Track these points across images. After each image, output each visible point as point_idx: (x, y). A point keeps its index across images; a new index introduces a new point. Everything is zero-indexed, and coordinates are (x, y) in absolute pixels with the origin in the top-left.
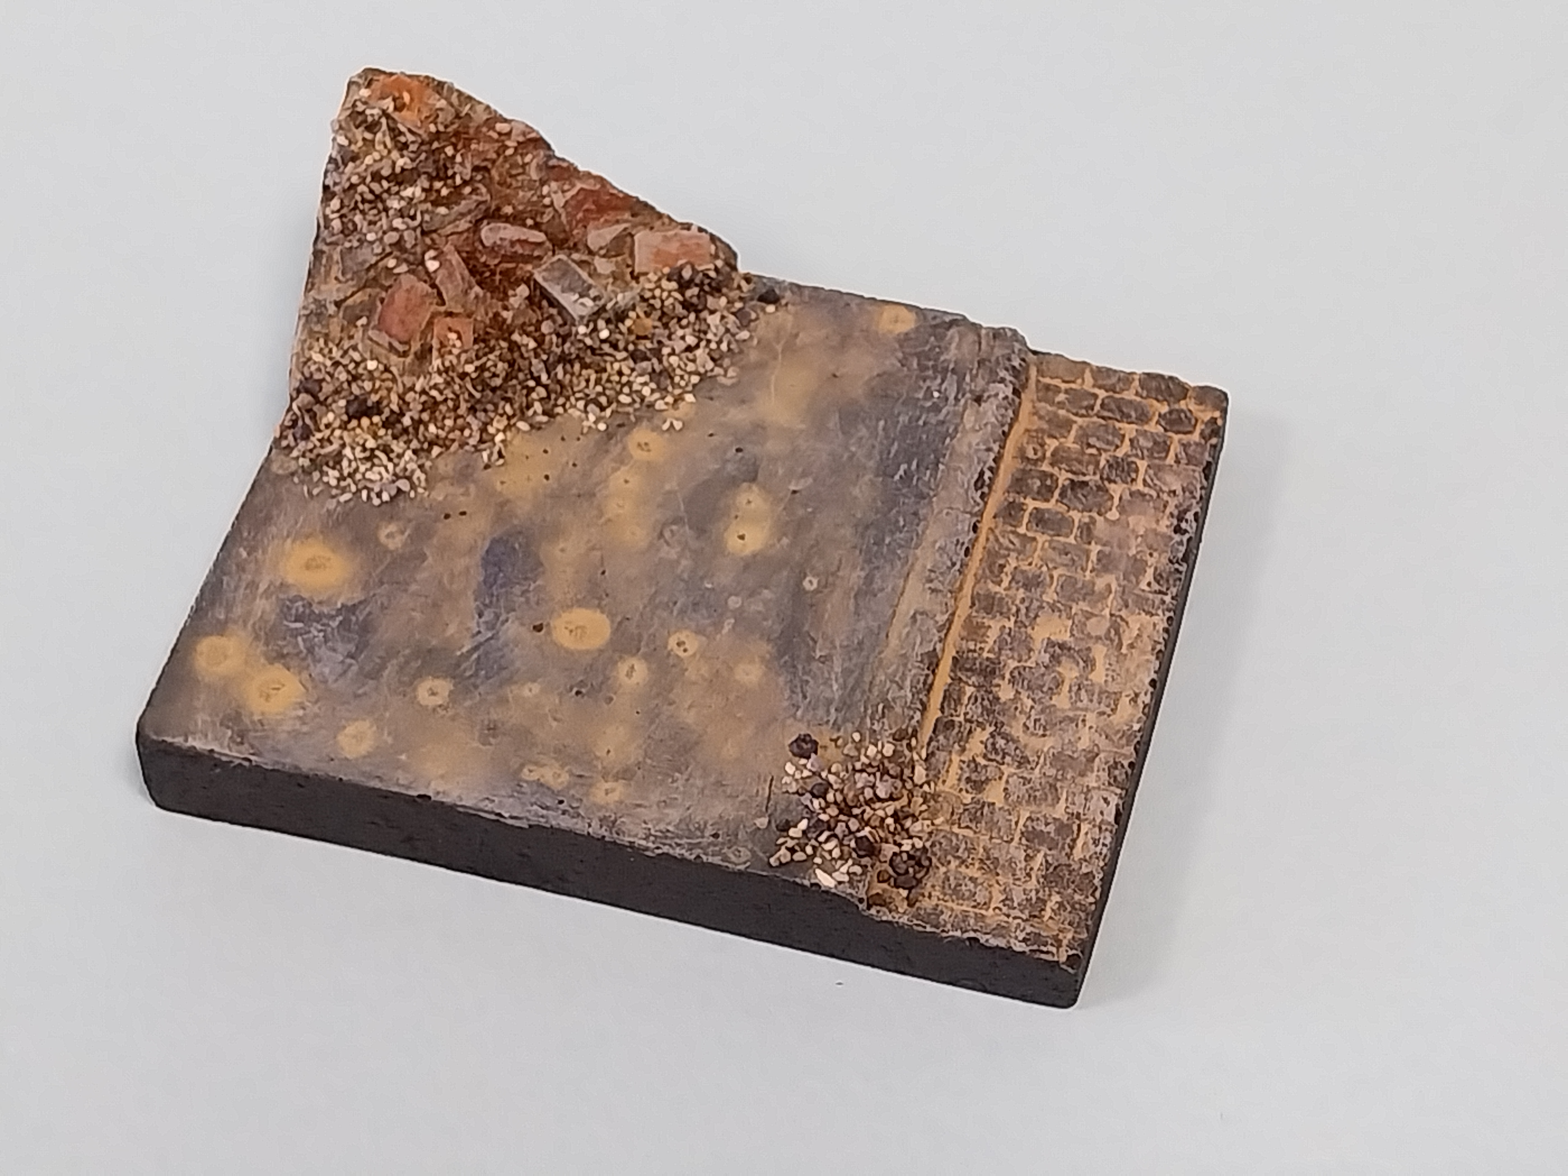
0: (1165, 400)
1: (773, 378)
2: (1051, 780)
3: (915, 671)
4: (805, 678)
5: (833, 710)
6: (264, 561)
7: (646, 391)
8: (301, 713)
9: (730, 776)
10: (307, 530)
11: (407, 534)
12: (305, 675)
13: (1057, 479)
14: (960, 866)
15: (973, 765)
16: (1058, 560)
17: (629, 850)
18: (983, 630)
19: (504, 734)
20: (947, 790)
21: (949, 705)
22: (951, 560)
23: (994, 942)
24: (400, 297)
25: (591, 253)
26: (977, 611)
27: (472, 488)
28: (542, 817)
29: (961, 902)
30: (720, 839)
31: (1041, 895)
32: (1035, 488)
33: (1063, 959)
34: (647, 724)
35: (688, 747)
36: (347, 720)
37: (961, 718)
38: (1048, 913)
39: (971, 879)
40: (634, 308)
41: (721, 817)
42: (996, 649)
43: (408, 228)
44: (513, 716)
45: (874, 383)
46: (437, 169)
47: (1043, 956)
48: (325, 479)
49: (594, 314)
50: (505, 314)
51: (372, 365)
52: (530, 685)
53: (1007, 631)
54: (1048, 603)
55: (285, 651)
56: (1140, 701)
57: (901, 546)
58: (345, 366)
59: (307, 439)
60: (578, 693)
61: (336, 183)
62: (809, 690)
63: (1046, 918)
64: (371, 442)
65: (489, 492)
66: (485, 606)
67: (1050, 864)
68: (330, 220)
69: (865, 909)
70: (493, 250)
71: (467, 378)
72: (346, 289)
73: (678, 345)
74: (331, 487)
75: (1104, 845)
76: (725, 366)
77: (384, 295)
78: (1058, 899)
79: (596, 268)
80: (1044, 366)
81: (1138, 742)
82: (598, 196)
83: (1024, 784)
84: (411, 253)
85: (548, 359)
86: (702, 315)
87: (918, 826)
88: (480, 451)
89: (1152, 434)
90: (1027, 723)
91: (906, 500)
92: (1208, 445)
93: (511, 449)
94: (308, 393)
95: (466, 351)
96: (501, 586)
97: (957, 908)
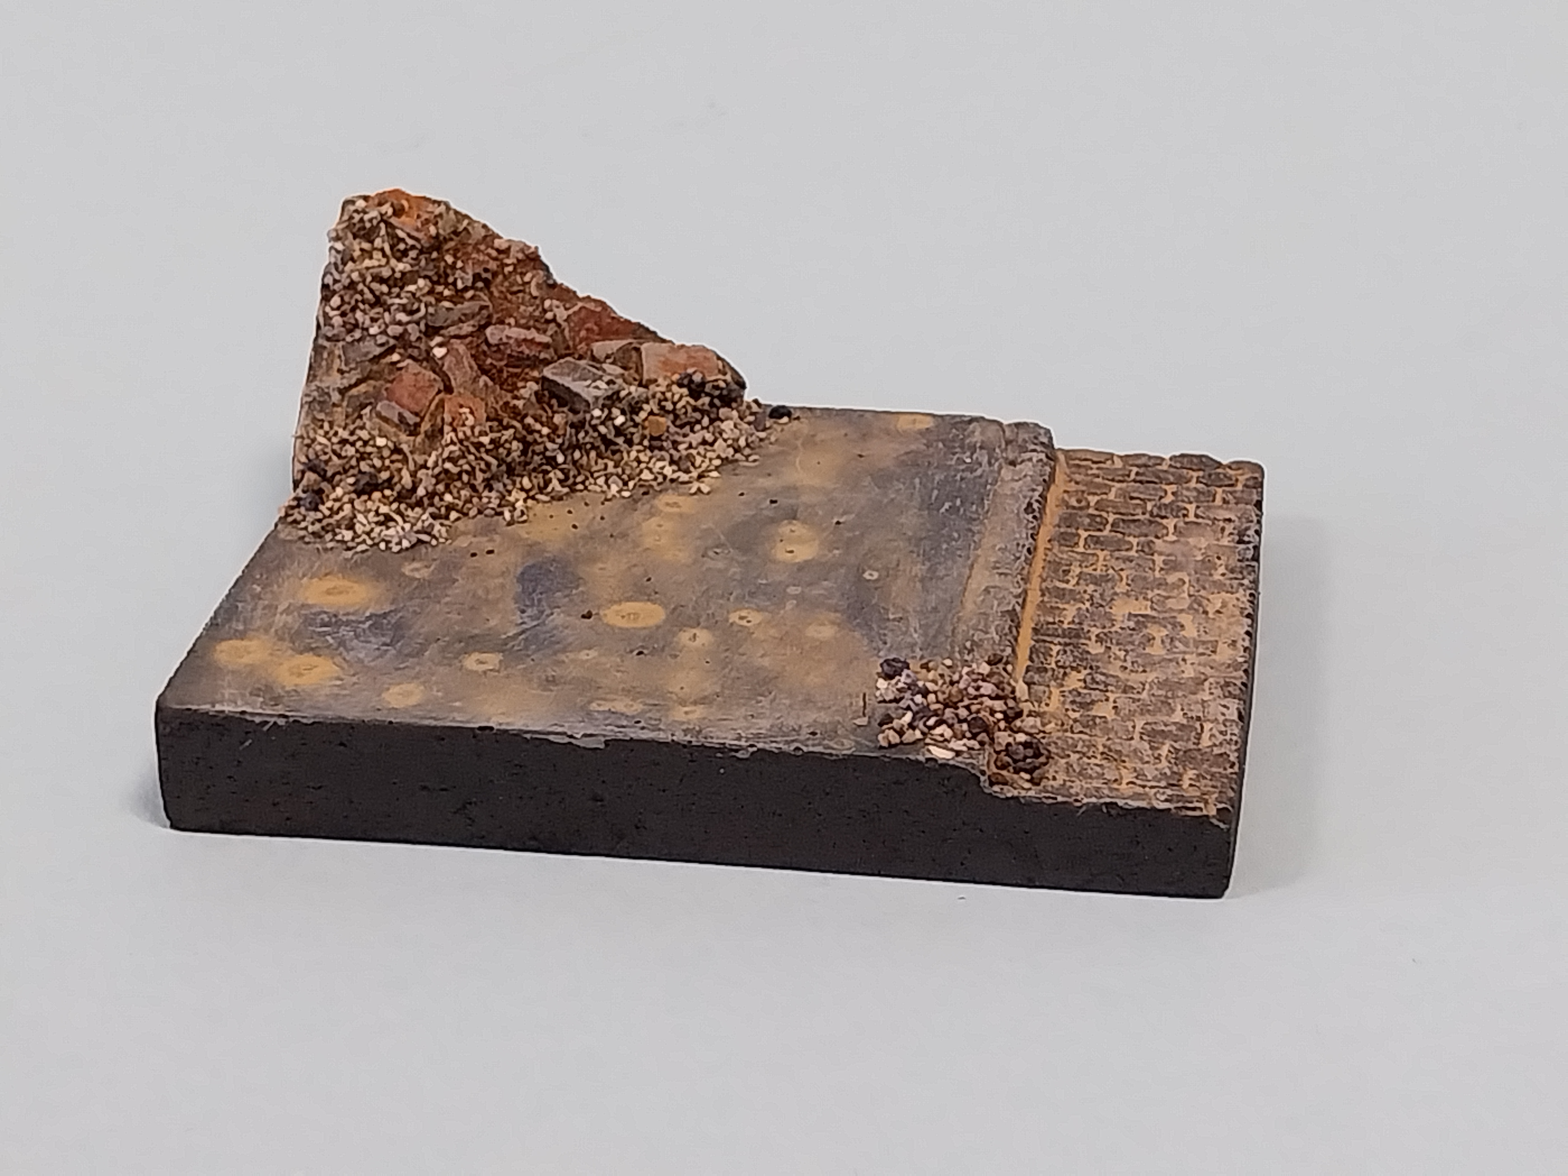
1: (797, 460)
2: (1163, 699)
3: (998, 623)
4: (882, 632)
5: (918, 650)
6: (281, 593)
7: (667, 471)
8: (339, 682)
9: (818, 695)
10: (323, 571)
11: (432, 568)
12: (339, 659)
13: (1107, 518)
14: (1082, 758)
15: (1075, 693)
16: (1123, 565)
17: (719, 755)
18: (1059, 611)
19: (565, 683)
20: (1052, 710)
21: (1038, 656)
22: (1014, 555)
23: (1133, 804)
24: (407, 378)
25: (598, 361)
26: (1049, 599)
27: (498, 537)
28: (620, 733)
29: (1090, 780)
30: (818, 736)
31: (1175, 770)
32: (1086, 524)
33: (1213, 812)
34: (719, 669)
35: (768, 680)
36: (390, 684)
37: (1053, 666)
38: (1187, 782)
39: (1096, 765)
40: (646, 403)
41: (815, 721)
42: (1077, 621)
43: (412, 321)
44: (572, 672)
45: (904, 458)
46: (440, 276)
47: (1190, 813)
48: (338, 538)
49: (608, 398)
50: (515, 402)
51: (381, 442)
52: (587, 651)
53: (1084, 610)
54: (1121, 592)
55: (314, 646)
56: (1237, 645)
57: (958, 549)
58: (353, 444)
59: (316, 509)
60: (640, 653)
61: (336, 281)
62: (889, 640)
63: (1185, 786)
64: (384, 509)
65: (516, 540)
66: (527, 606)
67: (1179, 750)
68: (331, 318)
69: (987, 784)
70: (499, 350)
71: (483, 450)
72: (350, 378)
73: (695, 440)
74: (346, 542)
75: (1233, 734)
76: (746, 453)
77: (388, 384)
78: (1195, 772)
79: (605, 370)
80: (1071, 453)
81: (1246, 670)
82: (600, 318)
83: (1134, 702)
84: (416, 348)
85: (563, 443)
86: (715, 423)
87: (1030, 722)
88: (500, 513)
89: (1194, 488)
90: (1125, 665)
91: (957, 523)
92: (1254, 491)
93: (532, 512)
94: (314, 471)
95: (480, 425)
96: (541, 593)
97: (1086, 785)
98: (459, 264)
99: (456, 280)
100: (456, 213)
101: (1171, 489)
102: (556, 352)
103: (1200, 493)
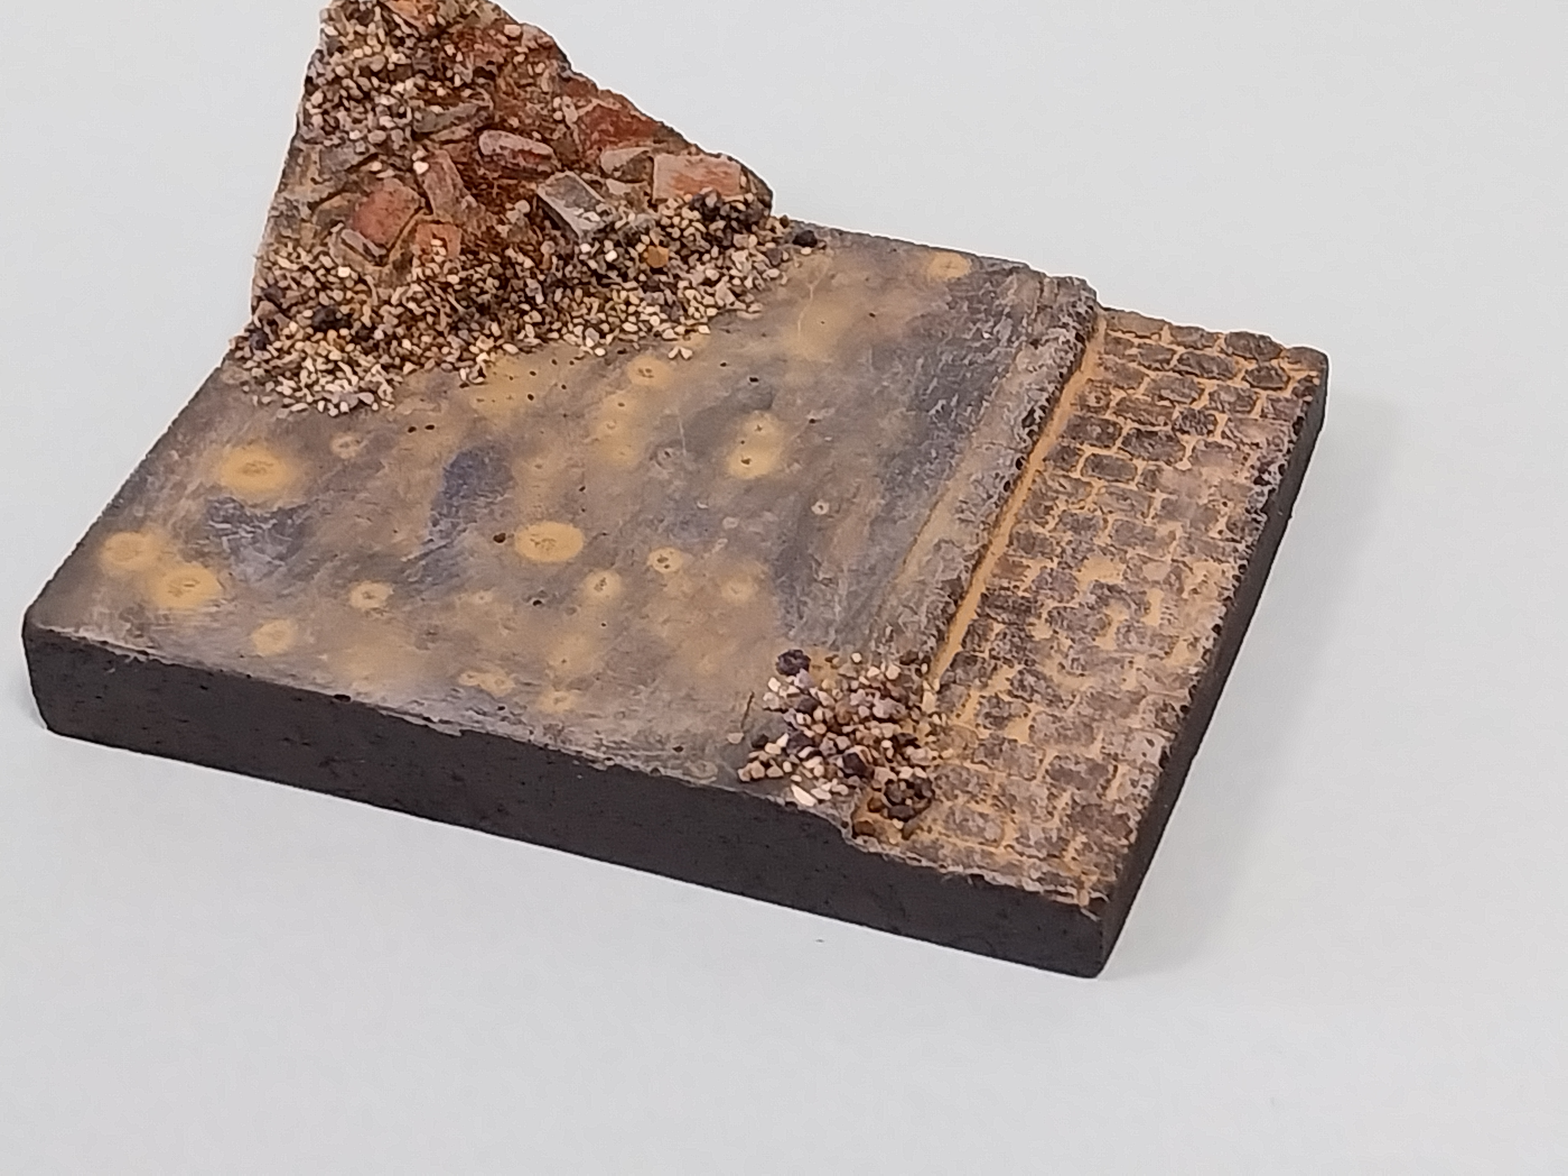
0: (1255, 358)
1: (802, 315)
2: (1086, 720)
3: (935, 598)
4: (804, 599)
5: (832, 632)
6: (197, 464)
7: (655, 321)
8: (214, 609)
9: (703, 691)
10: (251, 437)
11: (363, 445)
12: (225, 574)
13: (1121, 428)
14: (968, 802)
15: (994, 701)
16: (1116, 505)
17: (576, 763)
18: (1020, 570)
19: (445, 640)
20: (961, 724)
21: (973, 639)
22: (987, 493)
23: (1002, 880)
24: (380, 199)
25: (604, 175)
26: (1014, 550)
27: (445, 404)
28: (477, 722)
29: (967, 837)
30: (682, 753)
31: (1063, 834)
32: (1095, 435)
33: (1086, 902)
34: (612, 637)
35: (658, 660)
36: (266, 618)
37: (986, 655)
38: (1070, 853)
39: (981, 815)
40: (647, 232)
41: (687, 731)
42: (1034, 588)
43: (397, 127)
44: (459, 623)
45: (918, 323)
46: (435, 69)
47: (1060, 899)
48: (279, 389)
49: (600, 231)
50: (499, 228)
51: (344, 272)
52: (482, 593)
53: (1049, 571)
54: (1099, 546)
55: (206, 550)
56: (1199, 646)
57: (929, 476)
58: (314, 272)
59: (264, 348)
60: (537, 603)
61: (319, 75)
62: (806, 611)
63: (1067, 858)
64: (335, 355)
66: (442, 515)
67: (1078, 804)
68: (310, 116)
69: (850, 836)
70: (492, 160)
71: (450, 290)
72: (323, 191)
73: (696, 277)
74: (285, 396)
75: (1145, 787)
76: (748, 300)
77: (365, 199)
78: (1084, 839)
79: (608, 189)
80: (1116, 321)
81: (1194, 686)
82: (618, 117)
83: (1054, 723)
84: (399, 156)
85: (545, 280)
86: (728, 252)
87: (921, 753)
88: (458, 369)
89: (1236, 389)
90: (1064, 662)
91: (941, 434)
92: (1301, 401)
93: (494, 369)
94: (270, 300)
95: (451, 261)
96: (463, 497)
97: (961, 844)
98: (459, 58)
99: (454, 74)
101: (1211, 385)
102: (560, 160)
103: (1239, 397)
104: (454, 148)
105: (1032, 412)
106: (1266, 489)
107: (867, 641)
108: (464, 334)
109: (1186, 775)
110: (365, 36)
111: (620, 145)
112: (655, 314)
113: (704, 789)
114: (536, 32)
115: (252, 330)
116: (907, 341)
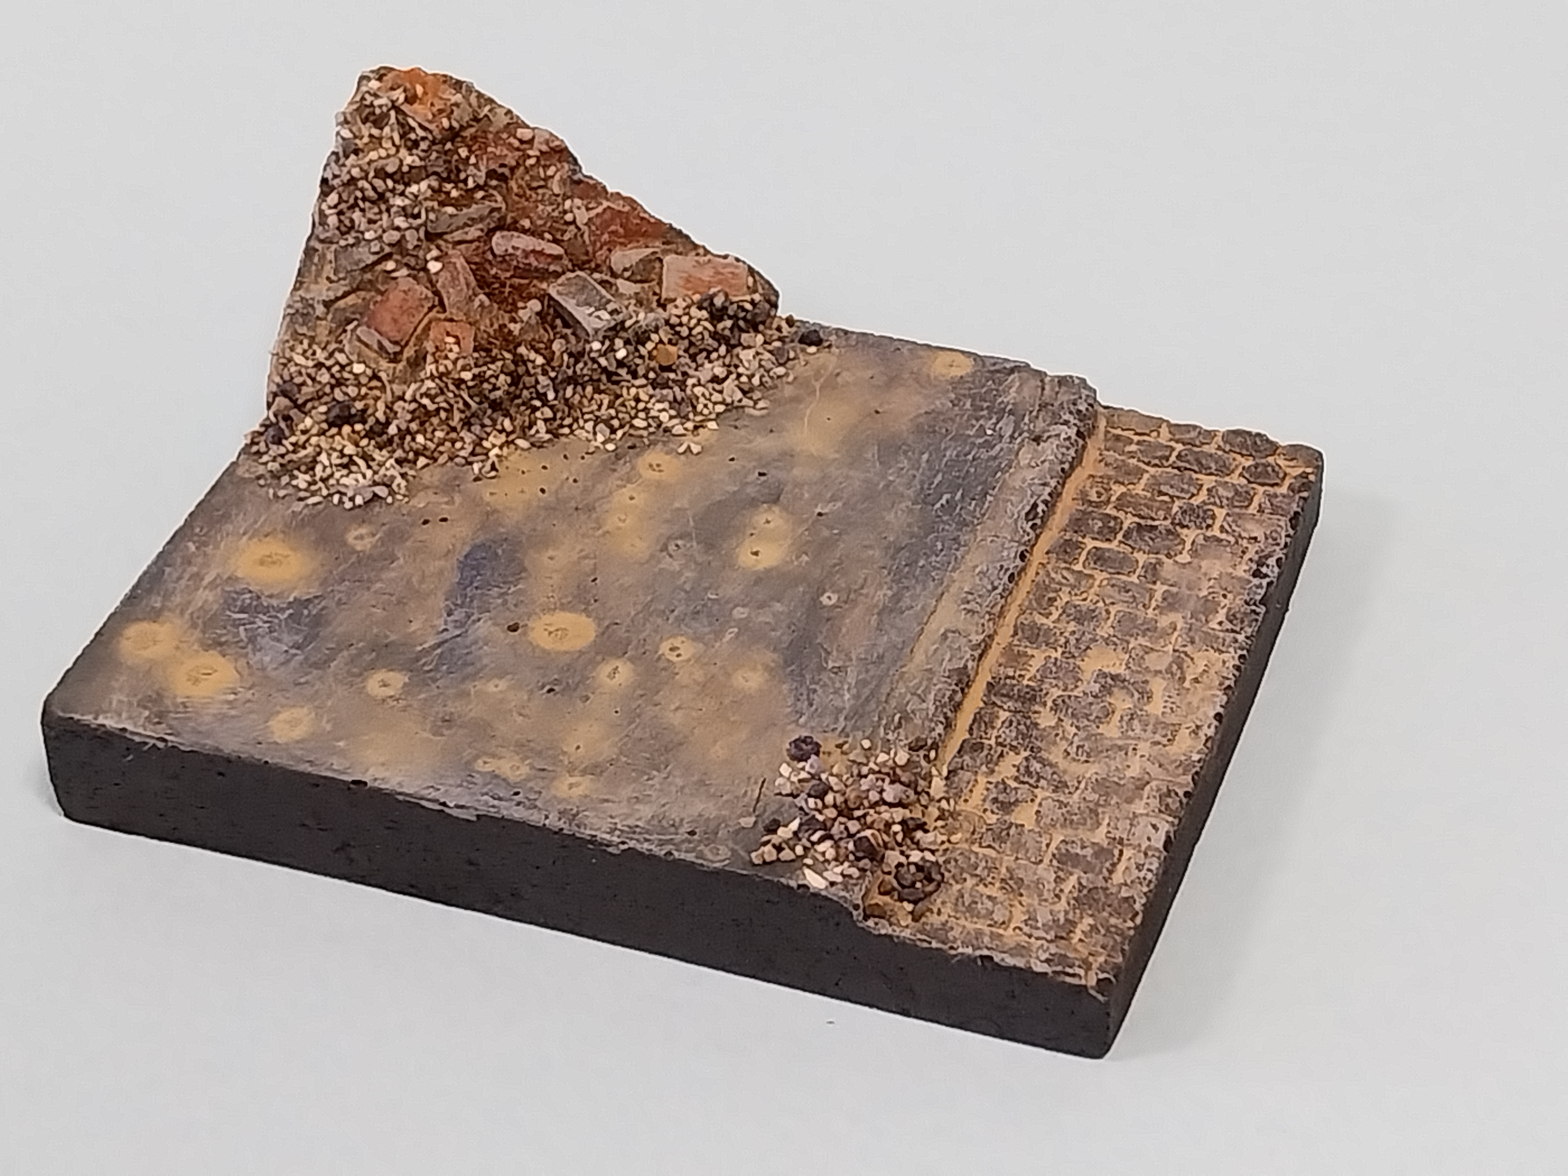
0: (1251, 455)
1: (808, 412)
2: (1091, 805)
3: (941, 686)
4: (813, 686)
5: (842, 719)
6: (214, 555)
7: (664, 417)
8: (232, 697)
9: (715, 776)
10: (267, 529)
11: (378, 537)
12: (242, 662)
13: (1122, 523)
14: (977, 885)
15: (1001, 786)
16: (1117, 597)
17: (591, 846)
18: (1024, 659)
19: (461, 727)
20: (969, 809)
21: (980, 727)
22: (992, 583)
23: (1010, 961)
24: (395, 298)
25: (614, 275)
26: (1019, 640)
27: (458, 499)
28: (493, 806)
29: (975, 919)
30: (696, 837)
31: (1070, 916)
32: (1096, 529)
33: (1092, 982)
34: (625, 723)
35: (671, 746)
36: (282, 706)
37: (993, 742)
38: (1078, 935)
39: (989, 897)
40: (656, 330)
41: (700, 815)
42: (1039, 677)
43: (411, 227)
44: (474, 710)
45: (921, 420)
46: (450, 172)
47: (1068, 980)
48: (294, 482)
49: (610, 329)
50: (512, 326)
51: (358, 368)
52: (496, 681)
53: (1053, 660)
54: (1102, 637)
55: (223, 639)
56: (1201, 734)
57: (935, 568)
58: (329, 369)
59: (279, 443)
60: (550, 690)
61: (335, 176)
62: (816, 698)
63: (1075, 940)
64: (350, 449)
65: (476, 502)
66: (456, 605)
67: (1084, 887)
68: (326, 216)
69: (861, 918)
70: (504, 261)
71: (463, 386)
72: (338, 290)
73: (705, 374)
74: (300, 490)
75: (1149, 870)
76: (755, 398)
77: (379, 298)
78: (1091, 921)
79: (617, 290)
80: (1115, 418)
81: (1197, 773)
82: (627, 219)
83: (1060, 808)
84: (413, 256)
85: (556, 377)
86: (735, 351)
87: (930, 837)
88: (471, 463)
89: (1233, 485)
90: (1069, 750)
91: (947, 527)
92: (1297, 497)
93: (505, 463)
94: (286, 396)
95: (465, 358)
96: (477, 588)
97: (970, 926)
98: (473, 160)
99: (468, 176)
100: (480, 95)
101: (1208, 481)
102: (571, 260)
103: (1237, 493)
104: (467, 249)
105: (1035, 506)
106: (1265, 582)
107: (876, 728)
108: (476, 429)
109: (1189, 860)
110: (380, 139)
111: (629, 246)
112: (664, 410)
113: (717, 872)
114: (547, 136)
115: (266, 426)
116: (911, 437)
